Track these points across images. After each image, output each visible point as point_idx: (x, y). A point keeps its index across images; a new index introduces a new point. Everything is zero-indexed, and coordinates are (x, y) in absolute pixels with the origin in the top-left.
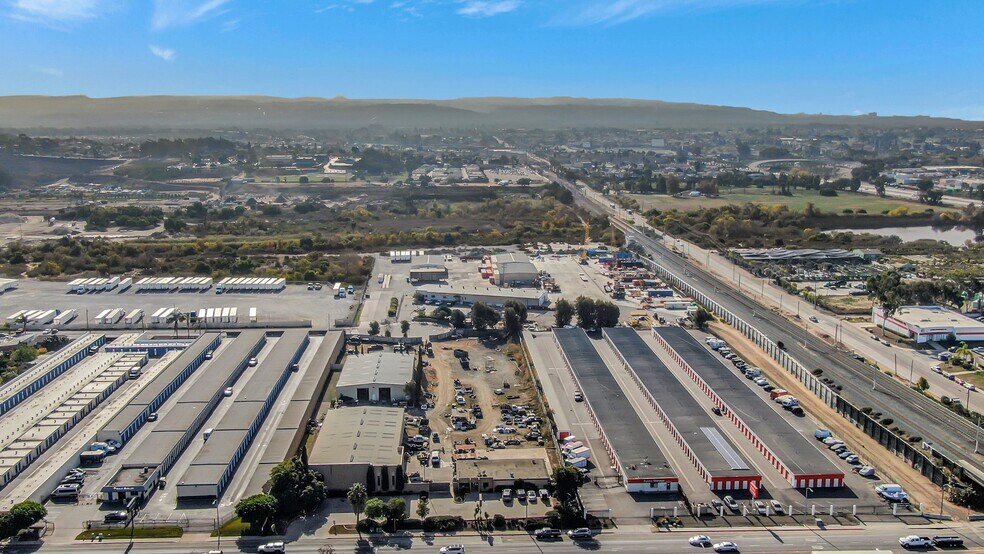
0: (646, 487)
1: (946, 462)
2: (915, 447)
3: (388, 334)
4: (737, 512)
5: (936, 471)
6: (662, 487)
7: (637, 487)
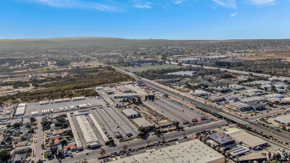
0: (184, 123)
1: (216, 113)
2: (211, 112)
3: (120, 105)
4: (197, 124)
5: (215, 115)
6: (186, 122)
7: (183, 123)
